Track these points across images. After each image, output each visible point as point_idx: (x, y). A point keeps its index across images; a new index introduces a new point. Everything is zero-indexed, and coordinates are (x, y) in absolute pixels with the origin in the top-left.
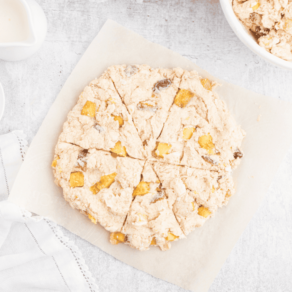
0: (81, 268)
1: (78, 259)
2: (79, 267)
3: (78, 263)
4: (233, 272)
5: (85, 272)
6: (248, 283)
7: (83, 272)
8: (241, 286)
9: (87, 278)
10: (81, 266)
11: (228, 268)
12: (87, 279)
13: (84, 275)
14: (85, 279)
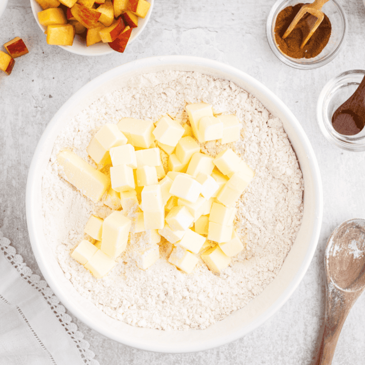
0: (60, 320)
1: (54, 307)
2: (58, 318)
3: (55, 312)
4: (269, 337)
5: (67, 324)
6: (291, 353)
7: (65, 325)
8: (280, 358)
9: (71, 333)
10: (60, 317)
11: (261, 331)
12: (72, 335)
13: (67, 330)
14: (69, 334)
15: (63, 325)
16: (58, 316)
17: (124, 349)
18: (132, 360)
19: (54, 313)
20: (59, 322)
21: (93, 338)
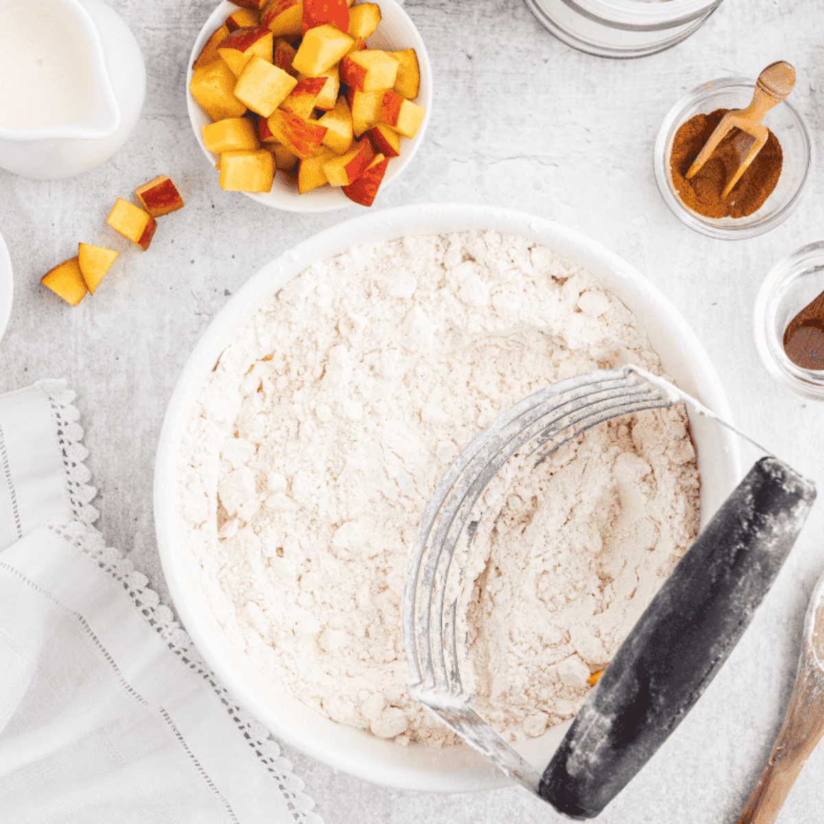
0: (247, 736)
1: (235, 710)
2: (243, 732)
3: (237, 720)
4: (660, 769)
5: (260, 744)
6: (702, 801)
7: (256, 744)
8: (681, 810)
9: (268, 761)
10: (246, 729)
12: (270, 765)
13: (259, 754)
14: (264, 763)
15: (252, 745)
16: (241, 728)
17: (373, 793)
18: (388, 815)
19: (234, 722)
20: (245, 738)
21: (311, 770)
